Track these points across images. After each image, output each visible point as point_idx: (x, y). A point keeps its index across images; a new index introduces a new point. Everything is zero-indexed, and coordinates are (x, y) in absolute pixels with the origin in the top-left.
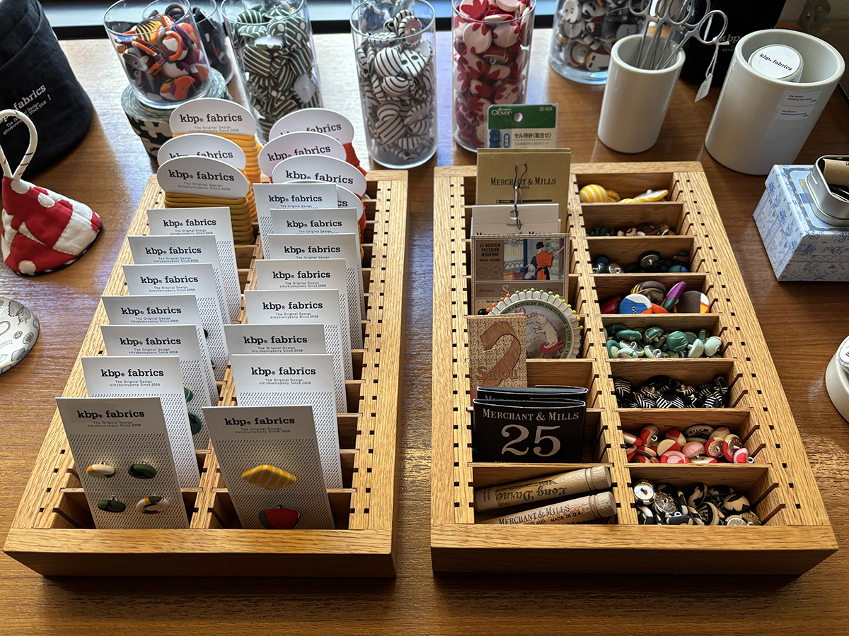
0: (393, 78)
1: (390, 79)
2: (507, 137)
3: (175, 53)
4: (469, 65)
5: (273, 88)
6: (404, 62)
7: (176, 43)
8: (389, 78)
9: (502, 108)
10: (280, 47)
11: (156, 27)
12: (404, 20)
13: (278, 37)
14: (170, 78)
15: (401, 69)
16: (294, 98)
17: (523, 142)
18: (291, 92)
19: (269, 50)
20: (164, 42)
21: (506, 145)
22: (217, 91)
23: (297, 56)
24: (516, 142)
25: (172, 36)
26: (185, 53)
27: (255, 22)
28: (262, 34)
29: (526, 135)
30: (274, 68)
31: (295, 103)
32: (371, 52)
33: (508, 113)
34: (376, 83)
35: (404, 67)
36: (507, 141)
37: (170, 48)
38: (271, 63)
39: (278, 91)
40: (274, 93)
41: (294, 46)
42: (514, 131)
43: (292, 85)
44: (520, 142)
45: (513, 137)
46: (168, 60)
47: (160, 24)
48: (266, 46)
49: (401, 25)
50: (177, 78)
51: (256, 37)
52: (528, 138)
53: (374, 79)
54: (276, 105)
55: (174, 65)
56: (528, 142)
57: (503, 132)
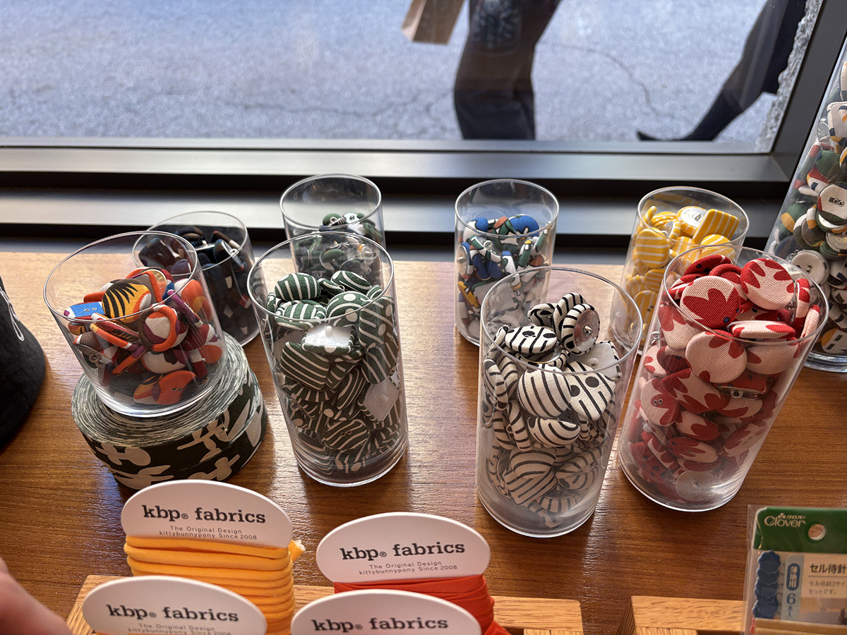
0: (555, 423)
1: (550, 425)
2: (795, 570)
3: (165, 340)
4: (689, 394)
5: (328, 405)
6: (574, 391)
7: (167, 326)
8: (548, 421)
9: (787, 513)
10: (348, 350)
11: (138, 295)
12: (572, 313)
13: (345, 330)
14: (154, 374)
15: (570, 405)
16: (362, 416)
17: (826, 580)
18: (357, 407)
19: (327, 355)
20: (148, 321)
21: (793, 584)
22: (233, 382)
23: (375, 358)
24: (814, 580)
25: (162, 312)
26: (181, 337)
27: (305, 297)
28: (316, 324)
29: (833, 568)
30: (333, 379)
31: (363, 424)
32: (510, 368)
33: (798, 524)
34: (519, 425)
35: (574, 401)
36: (794, 577)
37: (156, 332)
38: (328, 374)
39: (336, 411)
40: (329, 413)
41: (373, 345)
42: (810, 559)
43: (361, 397)
44: (820, 580)
45: (806, 571)
46: (150, 349)
47: (145, 288)
48: (322, 348)
49: (567, 321)
50: (164, 375)
51: (305, 330)
52: (837, 574)
53: (513, 416)
54: (330, 428)
55: (162, 356)
56: (836, 580)
57: (787, 557)
